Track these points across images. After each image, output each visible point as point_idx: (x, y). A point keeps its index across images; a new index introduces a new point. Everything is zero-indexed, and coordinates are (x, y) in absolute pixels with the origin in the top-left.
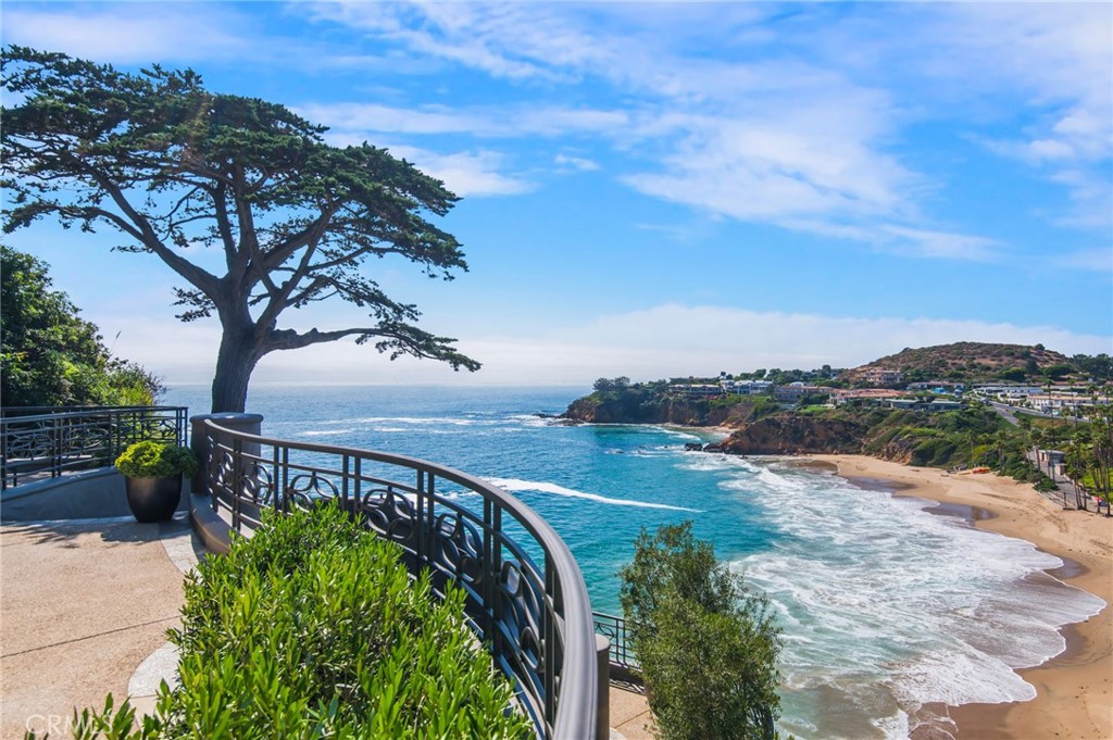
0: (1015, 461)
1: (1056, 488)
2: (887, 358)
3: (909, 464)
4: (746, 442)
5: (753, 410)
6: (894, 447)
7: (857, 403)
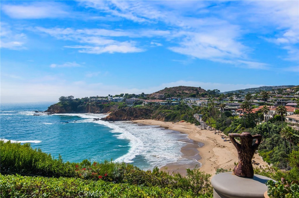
0: (191, 118)
1: (200, 124)
2: (160, 91)
3: (164, 121)
4: (114, 117)
5: (118, 107)
6: (160, 116)
7: (151, 104)
